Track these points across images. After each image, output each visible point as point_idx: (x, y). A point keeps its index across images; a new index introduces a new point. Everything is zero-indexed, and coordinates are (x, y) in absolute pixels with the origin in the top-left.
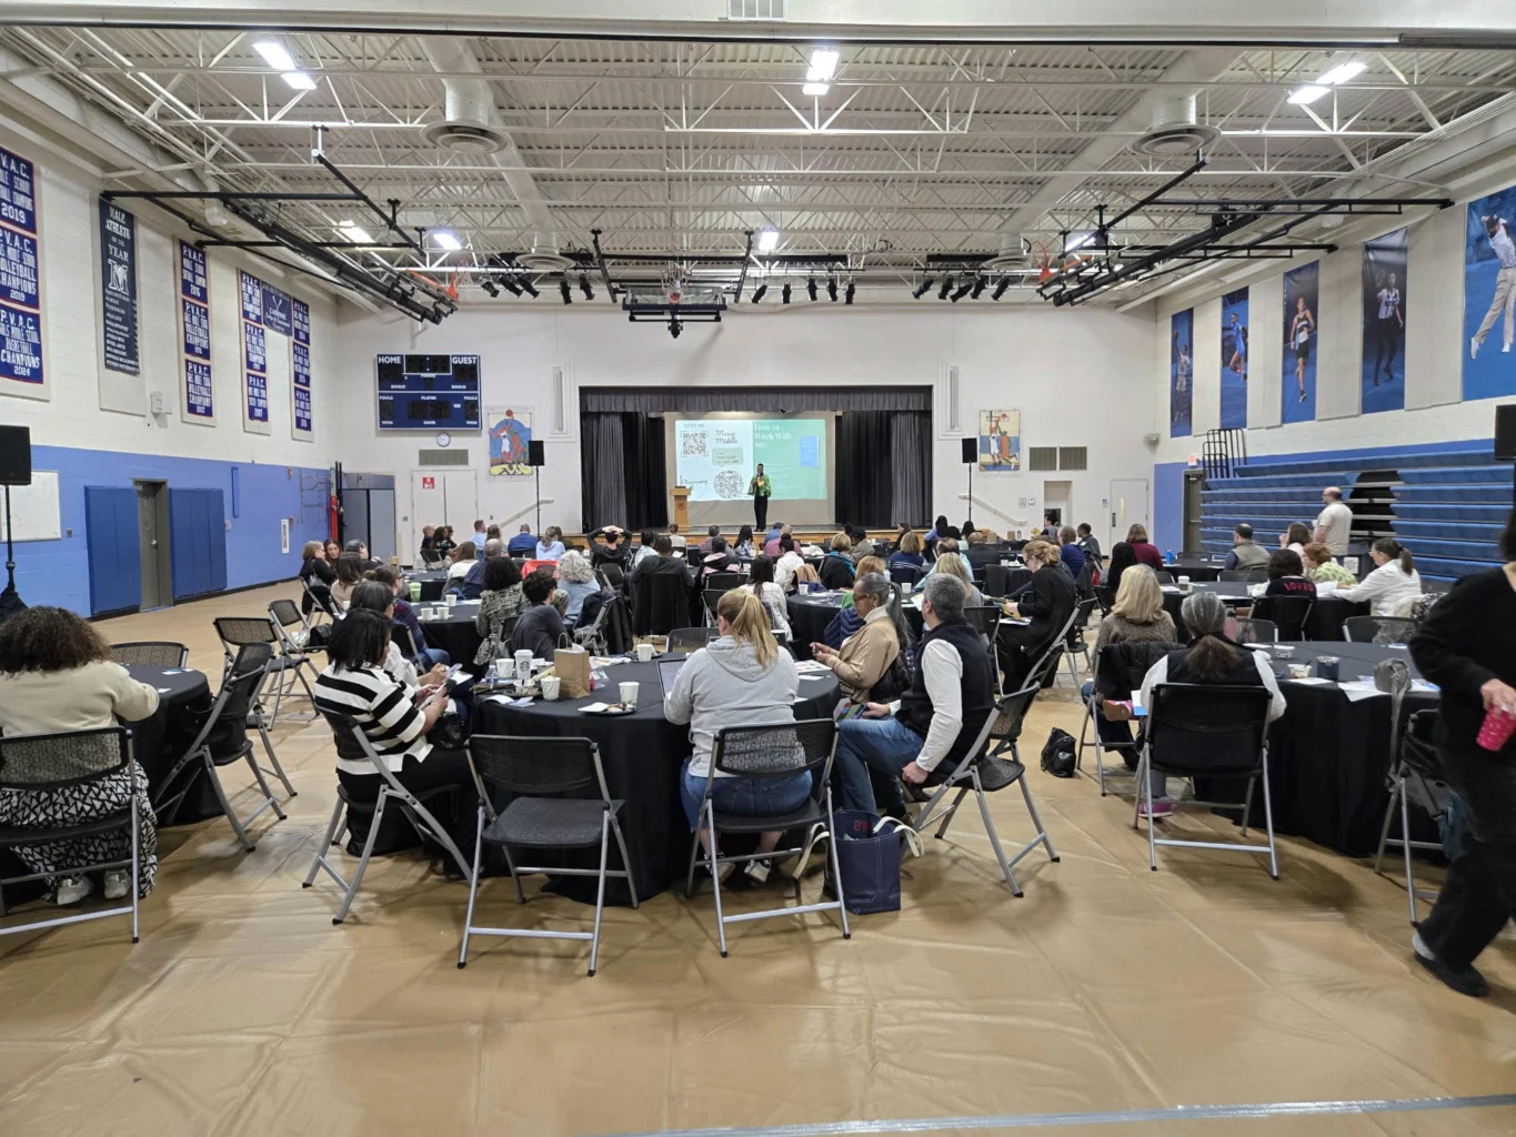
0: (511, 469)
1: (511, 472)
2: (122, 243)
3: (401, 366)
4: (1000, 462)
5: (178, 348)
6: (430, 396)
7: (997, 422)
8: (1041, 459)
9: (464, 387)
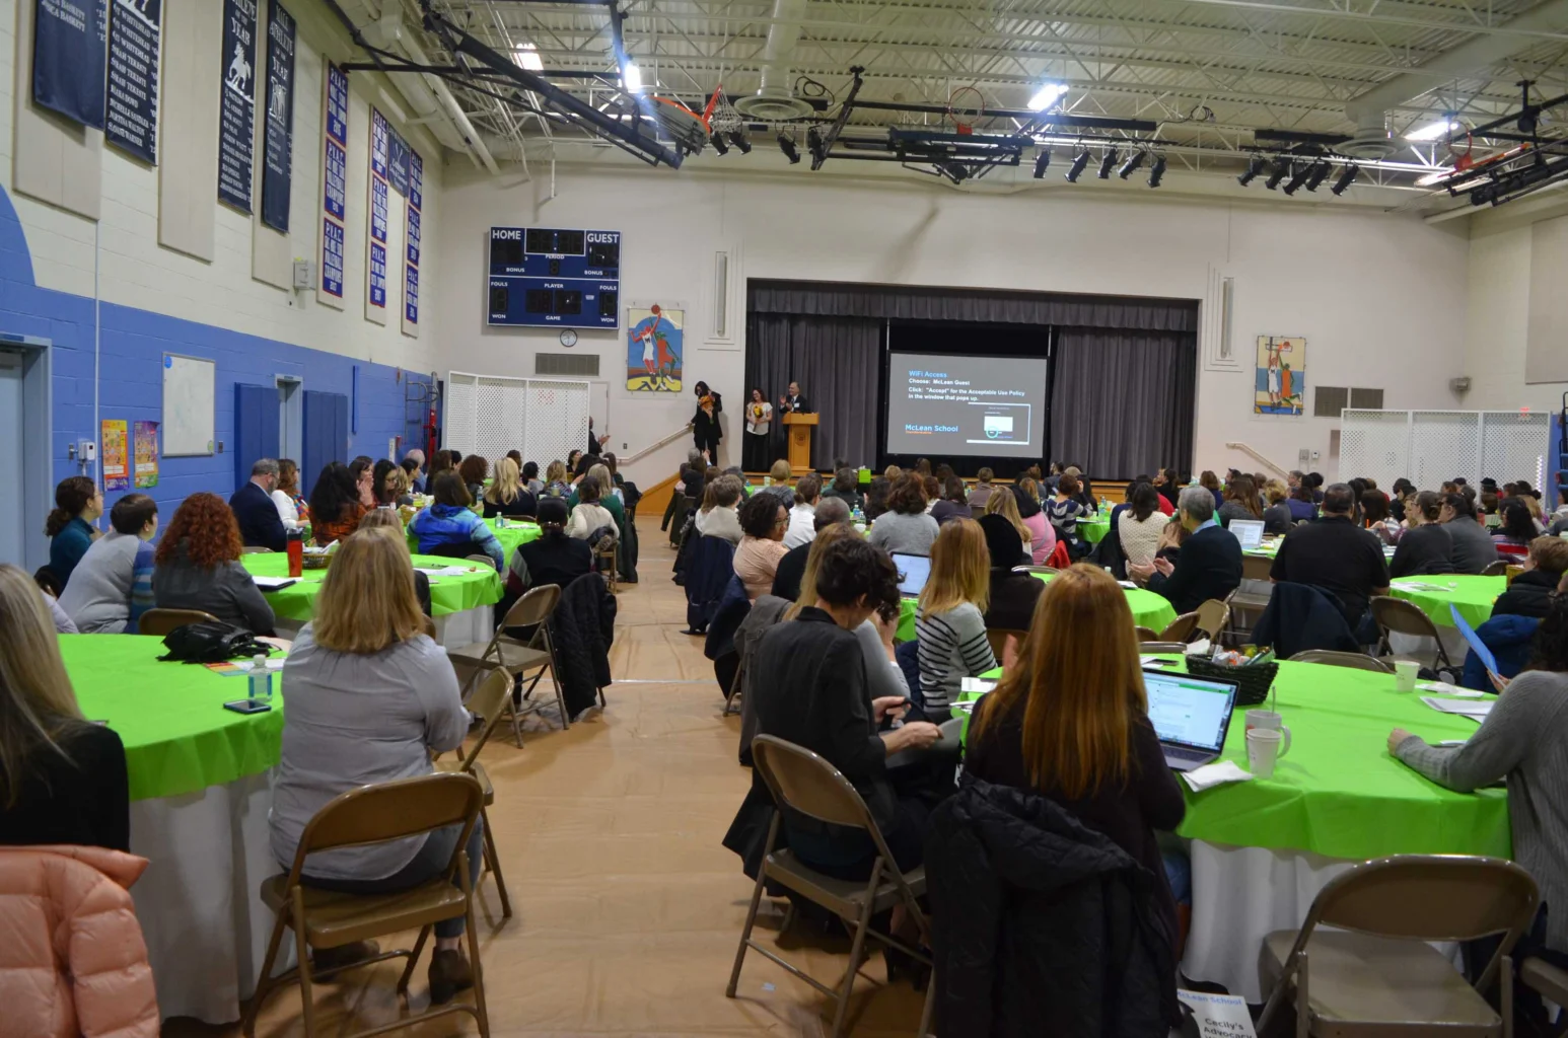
0: (654, 382)
1: (654, 387)
2: (284, 57)
3: (520, 243)
4: (1280, 403)
5: (319, 202)
6: (556, 284)
7: (1278, 351)
8: (1330, 401)
9: (601, 273)
